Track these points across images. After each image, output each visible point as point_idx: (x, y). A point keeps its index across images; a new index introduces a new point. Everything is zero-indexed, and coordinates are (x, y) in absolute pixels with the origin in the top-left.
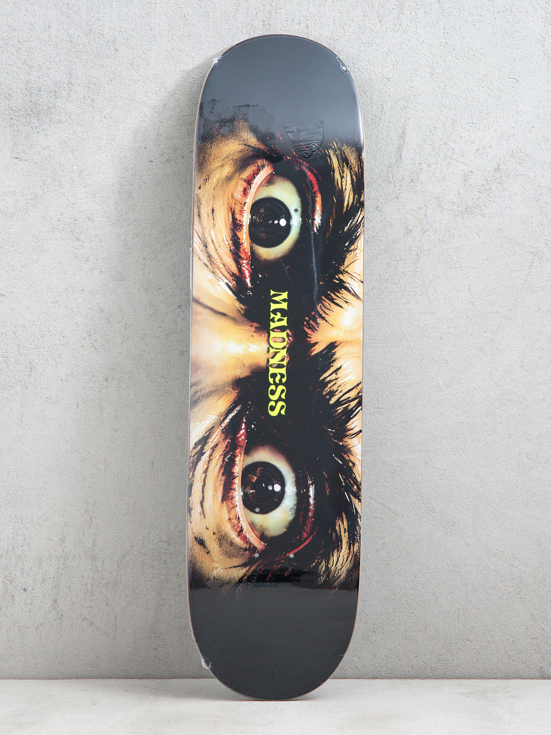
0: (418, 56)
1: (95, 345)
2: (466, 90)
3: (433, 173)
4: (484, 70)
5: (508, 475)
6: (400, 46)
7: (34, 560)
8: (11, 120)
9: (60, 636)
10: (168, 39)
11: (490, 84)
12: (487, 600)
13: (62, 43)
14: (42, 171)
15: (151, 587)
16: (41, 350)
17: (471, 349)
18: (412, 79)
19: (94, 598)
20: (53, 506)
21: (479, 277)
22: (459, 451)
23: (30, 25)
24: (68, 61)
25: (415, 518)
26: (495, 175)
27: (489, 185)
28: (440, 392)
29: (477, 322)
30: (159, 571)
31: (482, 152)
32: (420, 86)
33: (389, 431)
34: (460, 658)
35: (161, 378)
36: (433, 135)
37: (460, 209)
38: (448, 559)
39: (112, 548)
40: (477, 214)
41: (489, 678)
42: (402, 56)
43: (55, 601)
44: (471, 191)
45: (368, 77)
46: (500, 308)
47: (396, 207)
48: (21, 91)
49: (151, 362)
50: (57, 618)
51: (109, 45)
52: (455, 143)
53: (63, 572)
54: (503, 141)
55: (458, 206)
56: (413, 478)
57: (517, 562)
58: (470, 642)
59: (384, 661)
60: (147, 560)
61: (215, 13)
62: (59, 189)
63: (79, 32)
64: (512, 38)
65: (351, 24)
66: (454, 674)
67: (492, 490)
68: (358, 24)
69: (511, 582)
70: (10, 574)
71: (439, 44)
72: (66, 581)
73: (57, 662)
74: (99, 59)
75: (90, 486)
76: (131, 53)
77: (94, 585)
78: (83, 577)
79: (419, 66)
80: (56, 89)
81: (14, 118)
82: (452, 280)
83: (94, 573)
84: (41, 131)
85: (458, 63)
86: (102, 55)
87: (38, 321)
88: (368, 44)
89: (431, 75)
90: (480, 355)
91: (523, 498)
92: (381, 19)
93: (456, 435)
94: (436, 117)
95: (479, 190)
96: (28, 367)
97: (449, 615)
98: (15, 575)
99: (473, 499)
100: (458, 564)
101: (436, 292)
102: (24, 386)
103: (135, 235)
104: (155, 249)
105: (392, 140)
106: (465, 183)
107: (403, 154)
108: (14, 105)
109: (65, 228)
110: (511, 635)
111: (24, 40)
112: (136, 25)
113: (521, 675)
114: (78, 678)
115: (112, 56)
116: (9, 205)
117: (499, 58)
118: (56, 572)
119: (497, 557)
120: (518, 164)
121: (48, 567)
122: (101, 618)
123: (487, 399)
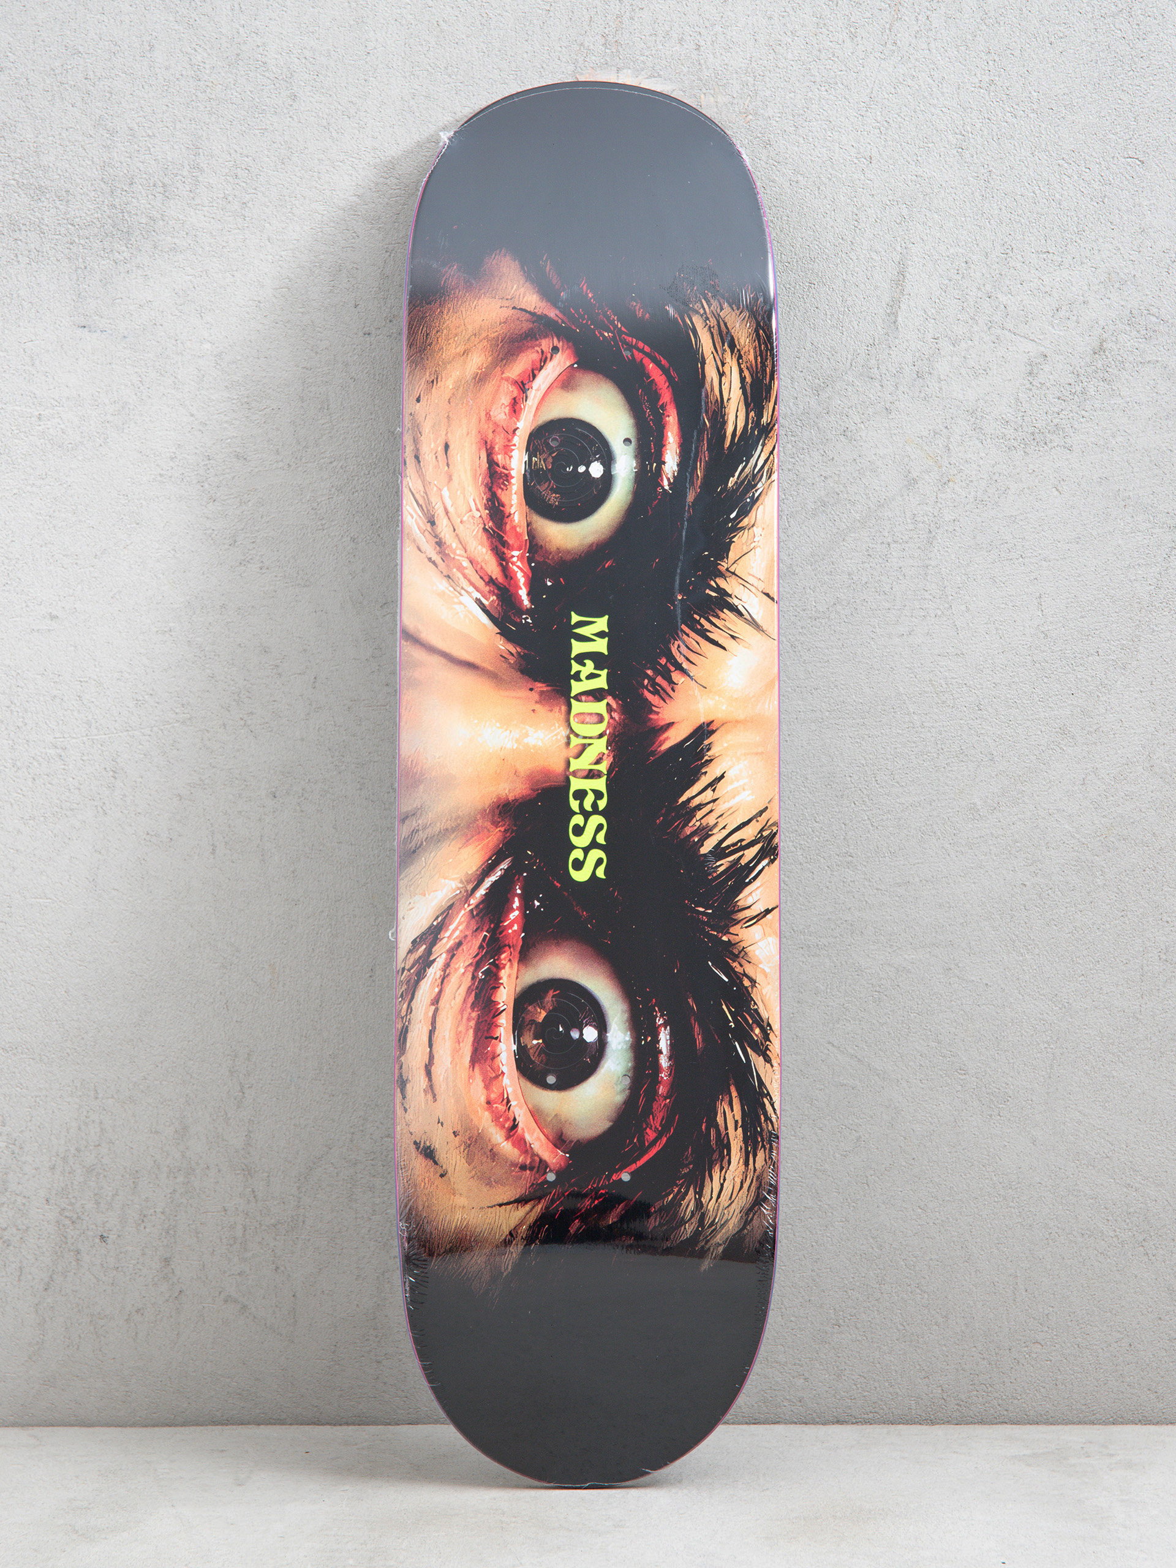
0: (933, 110)
1: (249, 722)
2: (1035, 182)
3: (963, 359)
4: (1072, 139)
5: (1119, 996)
6: (895, 88)
7: (122, 1176)
8: (71, 247)
9: (178, 1334)
10: (403, 73)
11: (1084, 169)
12: (1076, 1258)
13: (177, 82)
14: (138, 354)
15: (369, 1231)
16: (136, 732)
17: (1043, 730)
18: (919, 158)
19: (249, 1254)
20: (162, 1062)
21: (1061, 577)
22: (1016, 945)
23: (110, 42)
24: (191, 120)
25: (923, 1086)
26: (1095, 364)
27: (1081, 384)
28: (976, 821)
29: (1055, 673)
30: (386, 1198)
31: (1067, 314)
32: (935, 174)
33: (870, 902)
34: (1019, 1380)
35: (389, 793)
36: (963, 277)
37: (1020, 434)
38: (994, 1171)
39: (285, 1150)
40: (1056, 444)
41: (1080, 1423)
42: (899, 111)
43: (167, 1261)
44: (1042, 396)
45: (825, 155)
46: (1104, 645)
47: (884, 432)
48: (92, 185)
49: (367, 759)
50: (170, 1297)
51: (277, 85)
52: (1010, 296)
53: (184, 1201)
54: (1112, 290)
55: (1015, 429)
56: (920, 1003)
57: (1139, 1178)
58: (1040, 1346)
59: (858, 1386)
60: (360, 1176)
61: (502, 19)
62: (173, 391)
63: (215, 59)
64: (1132, 72)
65: (791, 42)
66: (1005, 1413)
67: (1085, 1027)
68: (804, 42)
69: (1125, 1221)
70: (72, 1204)
71: (977, 86)
72: (189, 1219)
73: (171, 1390)
74: (257, 116)
75: (239, 1020)
76: (325, 104)
77: (248, 1228)
78: (225, 1210)
79: (935, 132)
80: (166, 180)
81: (77, 240)
82: (1003, 585)
83: (249, 1201)
84: (134, 269)
85: (1016, 126)
86: (264, 107)
87: (129, 671)
88: (826, 84)
89: (960, 150)
90: (1061, 742)
91: (1151, 1044)
92: (853, 31)
93: (1010, 912)
94: (969, 240)
95: (1059, 394)
96: (108, 769)
97: (995, 1289)
98: (83, 1208)
99: (1046, 1045)
100: (1014, 1183)
101: (968, 610)
102: (99, 809)
103: (333, 490)
104: (377, 519)
105: (876, 287)
106: (1031, 381)
107: (900, 319)
108: (78, 215)
109: (186, 474)
110: (1125, 1332)
111: (98, 74)
112: (335, 44)
113: (1147, 1415)
114: (215, 1423)
115: (285, 111)
116: (66, 426)
117: (1102, 114)
118: (169, 1201)
119: (1096, 1169)
120: (1144, 340)
121: (150, 1189)
122: (264, 1298)
123: (1076, 835)
